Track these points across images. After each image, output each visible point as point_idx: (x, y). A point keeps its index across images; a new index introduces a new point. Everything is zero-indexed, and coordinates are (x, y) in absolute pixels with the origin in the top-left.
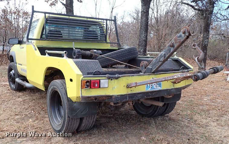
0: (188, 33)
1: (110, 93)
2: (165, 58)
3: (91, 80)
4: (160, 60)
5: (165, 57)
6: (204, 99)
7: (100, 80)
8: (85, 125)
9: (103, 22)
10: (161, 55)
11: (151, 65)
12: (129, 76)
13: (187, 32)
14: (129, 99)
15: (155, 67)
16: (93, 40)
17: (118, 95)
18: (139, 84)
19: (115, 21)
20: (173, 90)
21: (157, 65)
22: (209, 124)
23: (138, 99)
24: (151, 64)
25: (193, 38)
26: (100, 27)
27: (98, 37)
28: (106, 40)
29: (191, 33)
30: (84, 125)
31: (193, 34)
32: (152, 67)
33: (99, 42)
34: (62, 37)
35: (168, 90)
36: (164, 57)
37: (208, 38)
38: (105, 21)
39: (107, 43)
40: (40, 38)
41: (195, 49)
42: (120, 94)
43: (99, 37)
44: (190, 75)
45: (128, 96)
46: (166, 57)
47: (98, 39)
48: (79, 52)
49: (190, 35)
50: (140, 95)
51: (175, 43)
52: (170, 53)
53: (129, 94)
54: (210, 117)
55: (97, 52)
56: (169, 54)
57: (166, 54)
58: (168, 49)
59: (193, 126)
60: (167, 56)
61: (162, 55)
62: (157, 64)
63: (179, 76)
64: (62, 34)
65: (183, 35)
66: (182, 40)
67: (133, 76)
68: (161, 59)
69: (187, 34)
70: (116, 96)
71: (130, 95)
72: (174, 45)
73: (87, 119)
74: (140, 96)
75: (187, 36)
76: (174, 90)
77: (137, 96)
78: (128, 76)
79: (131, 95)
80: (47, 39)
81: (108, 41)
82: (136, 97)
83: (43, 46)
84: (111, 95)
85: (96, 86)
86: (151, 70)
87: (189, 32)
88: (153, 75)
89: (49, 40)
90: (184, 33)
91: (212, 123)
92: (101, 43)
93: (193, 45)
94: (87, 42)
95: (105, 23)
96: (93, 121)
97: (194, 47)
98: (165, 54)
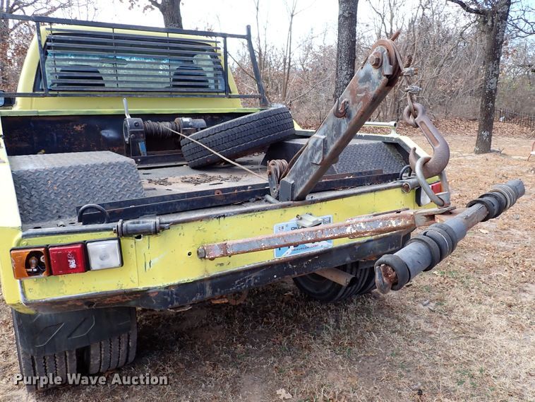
0: (390, 64)
1: (136, 280)
2: (328, 155)
3: (47, 248)
4: (314, 162)
5: (325, 151)
6: (481, 230)
7: (84, 244)
8: (101, 362)
9: (216, 42)
10: (315, 144)
11: (293, 175)
12: (208, 218)
13: (386, 59)
14: (213, 293)
15: (303, 181)
16: (190, 89)
17: (167, 288)
18: (235, 249)
19: (248, 37)
20: (371, 243)
21: (307, 177)
22: (485, 323)
23: (250, 286)
24: (294, 170)
25: (409, 83)
26: (211, 57)
27: (207, 81)
28: (227, 90)
29: (401, 64)
30: (97, 362)
31: (407, 69)
32: (296, 181)
33: (205, 96)
34: (103, 85)
35: (357, 247)
36: (321, 151)
37: (497, 76)
38: (220, 39)
39: (230, 97)
40: (34, 91)
41: (417, 126)
42: (176, 282)
43: (212, 81)
44: (400, 224)
45: (208, 283)
46: (330, 151)
47: (207, 87)
48: (137, 125)
49: (397, 72)
50: (254, 275)
51: (353, 104)
52: (340, 138)
53: (212, 278)
54: (490, 296)
55: (190, 124)
56: (337, 141)
57: (329, 141)
58: (333, 125)
59: (442, 330)
60: (331, 147)
61: (318, 143)
62: (307, 174)
63: (361, 227)
64: (101, 78)
65: (375, 73)
66: (372, 92)
67: (224, 216)
68: (316, 158)
69: (388, 70)
70: (162, 290)
71: (214, 281)
72: (351, 109)
73: (103, 346)
74: (255, 278)
75: (387, 76)
76: (376, 242)
77: (245, 280)
78: (201, 219)
79: (219, 279)
80: (50, 93)
81: (235, 91)
82: (239, 283)
83: (38, 112)
84: (141, 287)
85: (73, 265)
86: (293, 190)
87: (394, 62)
88: (298, 205)
89: (55, 96)
90: (378, 64)
91: (494, 318)
92: (214, 96)
93: (410, 113)
94: (171, 96)
95: (221, 45)
96: (128, 347)
97: (411, 120)
98: (324, 141)
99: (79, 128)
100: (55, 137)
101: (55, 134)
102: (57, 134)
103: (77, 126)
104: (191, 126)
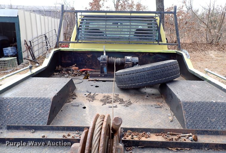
39: (160, 44)
48: (104, 59)
89: (81, 43)
94: (129, 44)
99: (89, 56)
100: (80, 59)
101: (80, 58)
102: (81, 58)
103: (88, 55)
104: (130, 61)
